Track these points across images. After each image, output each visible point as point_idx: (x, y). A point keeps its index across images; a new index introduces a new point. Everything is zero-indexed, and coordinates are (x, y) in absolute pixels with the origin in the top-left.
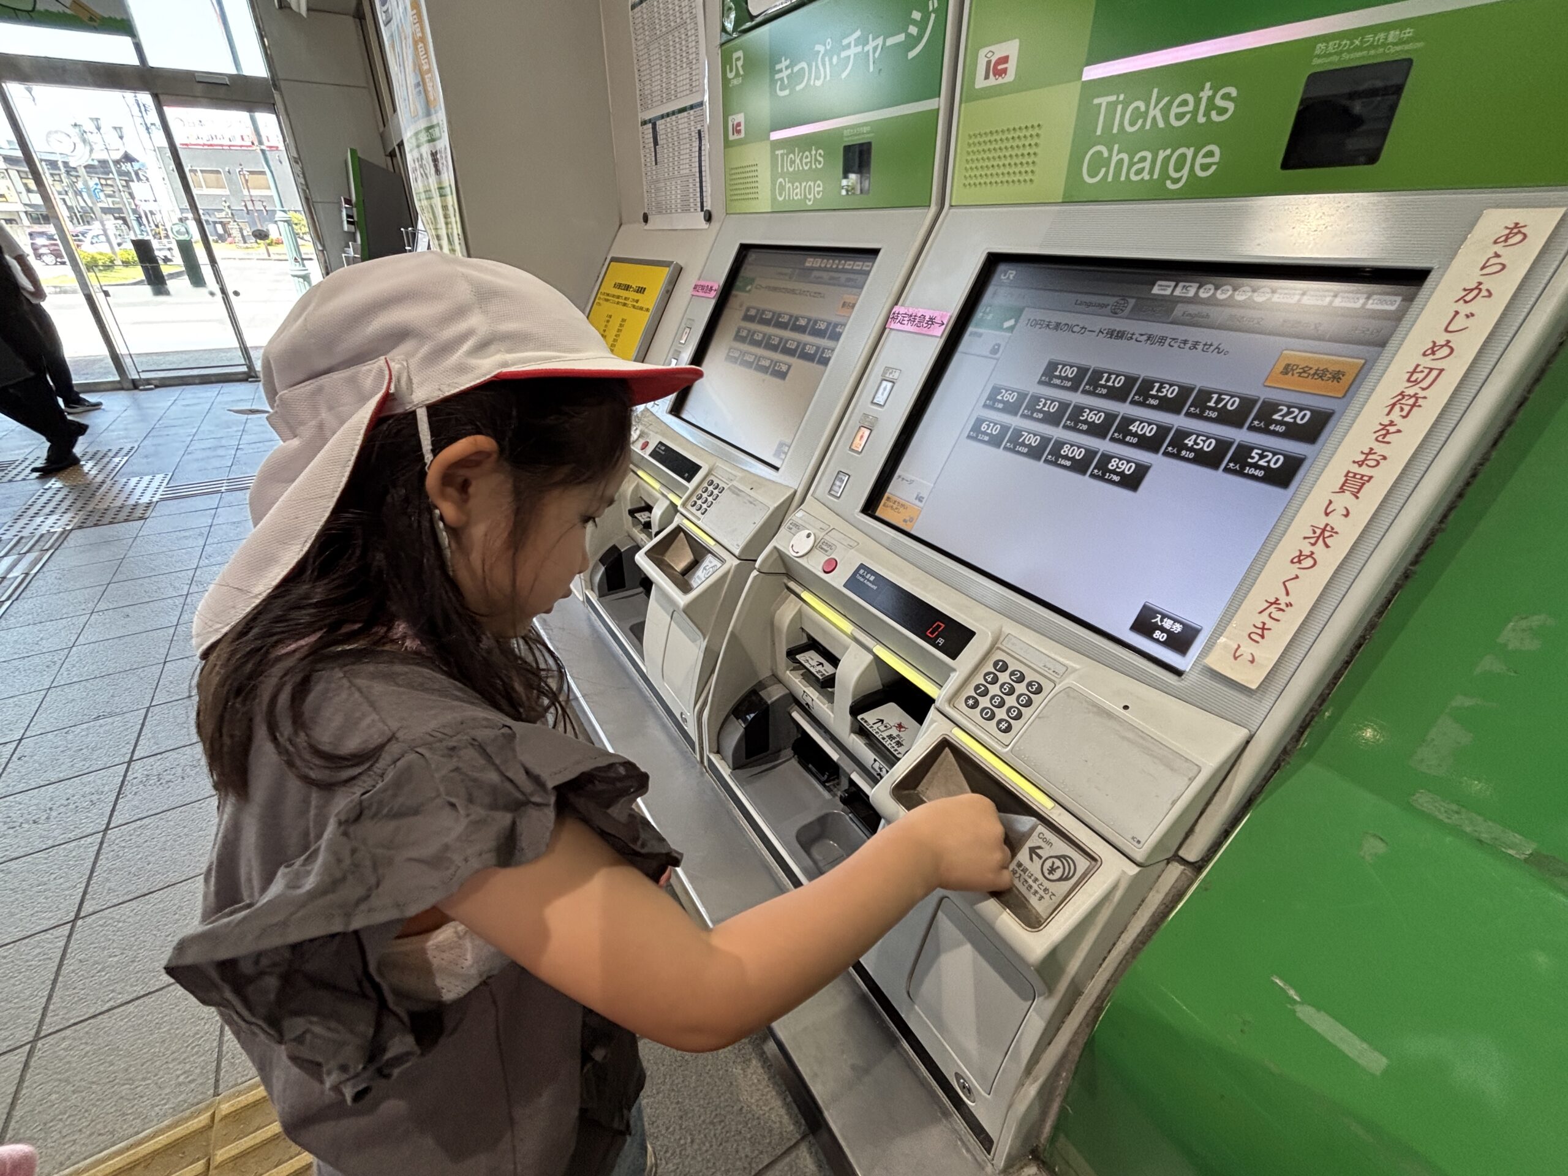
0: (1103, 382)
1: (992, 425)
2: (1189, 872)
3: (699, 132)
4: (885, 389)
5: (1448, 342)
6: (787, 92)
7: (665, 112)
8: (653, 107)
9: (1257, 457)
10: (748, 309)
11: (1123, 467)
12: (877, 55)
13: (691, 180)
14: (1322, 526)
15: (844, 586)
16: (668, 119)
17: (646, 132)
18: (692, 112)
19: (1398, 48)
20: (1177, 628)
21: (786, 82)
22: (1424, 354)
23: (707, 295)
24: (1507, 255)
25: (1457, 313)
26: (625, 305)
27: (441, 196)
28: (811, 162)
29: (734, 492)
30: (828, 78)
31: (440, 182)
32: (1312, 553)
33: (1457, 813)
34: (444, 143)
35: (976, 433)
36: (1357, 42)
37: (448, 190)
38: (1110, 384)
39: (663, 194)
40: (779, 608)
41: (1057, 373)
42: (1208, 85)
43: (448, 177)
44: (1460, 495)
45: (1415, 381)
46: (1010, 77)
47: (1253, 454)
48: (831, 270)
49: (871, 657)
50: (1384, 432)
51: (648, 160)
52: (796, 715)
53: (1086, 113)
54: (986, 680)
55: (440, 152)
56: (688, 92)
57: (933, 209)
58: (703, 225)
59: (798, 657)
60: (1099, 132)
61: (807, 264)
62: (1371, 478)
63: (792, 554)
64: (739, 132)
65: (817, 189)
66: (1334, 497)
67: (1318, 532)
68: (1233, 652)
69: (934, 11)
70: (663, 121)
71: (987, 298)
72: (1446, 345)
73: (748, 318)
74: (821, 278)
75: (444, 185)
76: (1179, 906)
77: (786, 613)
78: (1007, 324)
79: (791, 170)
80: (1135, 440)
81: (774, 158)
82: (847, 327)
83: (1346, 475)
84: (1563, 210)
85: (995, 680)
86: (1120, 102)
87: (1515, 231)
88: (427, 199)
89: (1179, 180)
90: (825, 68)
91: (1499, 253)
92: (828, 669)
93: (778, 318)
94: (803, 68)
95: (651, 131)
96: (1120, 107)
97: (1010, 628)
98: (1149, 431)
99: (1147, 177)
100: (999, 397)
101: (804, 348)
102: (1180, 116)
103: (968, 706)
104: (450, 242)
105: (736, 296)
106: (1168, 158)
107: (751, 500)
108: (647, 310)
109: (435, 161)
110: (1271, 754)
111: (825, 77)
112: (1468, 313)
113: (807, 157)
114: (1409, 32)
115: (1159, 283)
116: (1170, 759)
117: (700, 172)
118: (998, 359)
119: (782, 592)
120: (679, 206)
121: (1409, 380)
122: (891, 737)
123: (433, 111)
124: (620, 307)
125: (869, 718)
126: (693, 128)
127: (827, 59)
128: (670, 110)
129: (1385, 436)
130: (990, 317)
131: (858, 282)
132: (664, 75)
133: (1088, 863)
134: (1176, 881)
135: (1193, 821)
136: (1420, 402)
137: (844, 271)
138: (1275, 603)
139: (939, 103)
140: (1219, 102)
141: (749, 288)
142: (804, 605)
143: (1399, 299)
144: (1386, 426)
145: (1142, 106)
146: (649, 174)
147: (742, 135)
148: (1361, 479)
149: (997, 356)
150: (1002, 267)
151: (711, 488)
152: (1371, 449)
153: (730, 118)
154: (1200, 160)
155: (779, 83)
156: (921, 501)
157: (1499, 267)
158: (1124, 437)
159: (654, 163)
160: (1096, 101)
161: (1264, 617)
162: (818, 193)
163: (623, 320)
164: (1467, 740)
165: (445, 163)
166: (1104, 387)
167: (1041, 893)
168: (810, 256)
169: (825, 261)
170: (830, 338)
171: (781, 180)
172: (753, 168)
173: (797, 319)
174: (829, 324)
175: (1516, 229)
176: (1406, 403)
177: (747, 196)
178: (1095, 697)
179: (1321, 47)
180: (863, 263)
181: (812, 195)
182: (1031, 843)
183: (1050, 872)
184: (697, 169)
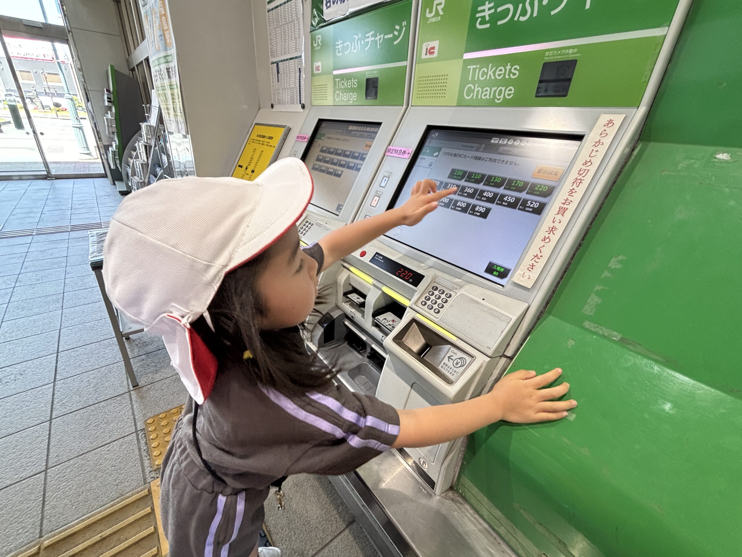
0: (473, 177)
2: (508, 360)
3: (300, 69)
4: (385, 180)
5: (590, 160)
6: (340, 54)
7: (283, 59)
8: (277, 56)
9: (530, 204)
10: (322, 147)
11: (481, 209)
12: (381, 42)
13: (295, 90)
14: (552, 227)
15: (370, 261)
16: (284, 62)
17: (273, 67)
18: (296, 60)
19: (573, 56)
20: (502, 270)
21: (340, 50)
22: (583, 165)
23: (303, 140)
24: (608, 130)
25: (593, 150)
26: (263, 144)
27: (171, 89)
28: (351, 84)
29: (318, 225)
30: (359, 50)
31: (170, 82)
32: (549, 237)
33: (598, 327)
34: (174, 64)
36: (559, 52)
37: (175, 86)
38: (476, 177)
39: (281, 95)
40: (339, 275)
41: (455, 174)
42: (509, 64)
43: (176, 80)
44: (596, 215)
45: (581, 174)
46: (435, 55)
47: (528, 203)
48: (360, 131)
49: (381, 292)
50: (571, 192)
51: (274, 80)
52: (347, 323)
53: (465, 71)
54: (429, 294)
55: (172, 68)
56: (294, 51)
57: (405, 106)
58: (301, 110)
59: (348, 296)
60: (470, 79)
61: (349, 129)
62: (567, 209)
64: (319, 70)
65: (354, 96)
66: (556, 216)
67: (551, 229)
68: (522, 275)
69: (405, 26)
70: (282, 63)
71: (427, 144)
73: (322, 151)
74: (356, 134)
75: (173, 84)
77: (342, 277)
78: (435, 154)
79: (342, 87)
80: (485, 199)
81: (335, 82)
82: (368, 155)
83: (559, 208)
84: (624, 116)
85: (433, 294)
86: (478, 68)
88: (162, 90)
89: (500, 99)
90: (358, 45)
91: (605, 129)
92: (362, 300)
93: (336, 151)
94: (348, 45)
95: (276, 67)
96: (477, 70)
97: (439, 273)
98: (490, 195)
99: (488, 98)
101: (349, 164)
102: (499, 75)
103: (422, 305)
104: (175, 111)
105: (316, 141)
106: (496, 90)
107: (326, 228)
108: (274, 147)
109: (168, 72)
110: (536, 313)
111: (358, 49)
112: (596, 150)
113: (350, 82)
114: (576, 50)
115: (493, 138)
116: (499, 317)
117: (300, 86)
118: (432, 169)
119: (341, 268)
120: (289, 101)
121: (578, 174)
122: (390, 325)
123: (168, 48)
124: (260, 145)
125: (381, 318)
126: (296, 67)
127: (359, 42)
128: (285, 58)
129: (571, 193)
130: (428, 151)
131: (372, 136)
132: (283, 42)
133: (471, 359)
134: (504, 365)
135: (509, 340)
136: (582, 181)
137: (366, 132)
138: (536, 256)
139: (407, 63)
140: (513, 71)
141: (322, 138)
142: (351, 273)
144: (572, 190)
145: (485, 70)
146: (275, 86)
147: (320, 71)
148: (564, 209)
149: (431, 167)
150: (432, 131)
151: (307, 224)
152: (567, 198)
153: (314, 63)
154: (507, 92)
155: (337, 50)
157: (606, 134)
158: (481, 198)
159: (277, 81)
160: (469, 67)
161: (533, 262)
162: (355, 98)
163: (262, 151)
164: (600, 301)
165: (174, 73)
166: (474, 178)
167: (454, 373)
168: (351, 125)
169: (358, 127)
170: (360, 160)
171: (338, 92)
172: (325, 86)
173: (345, 151)
174: (360, 154)
175: (611, 121)
176: (578, 182)
177: (322, 98)
178: (472, 297)
179: (547, 53)
180: (375, 128)
181: (352, 99)
182: (448, 355)
183: (456, 365)
184: (298, 85)
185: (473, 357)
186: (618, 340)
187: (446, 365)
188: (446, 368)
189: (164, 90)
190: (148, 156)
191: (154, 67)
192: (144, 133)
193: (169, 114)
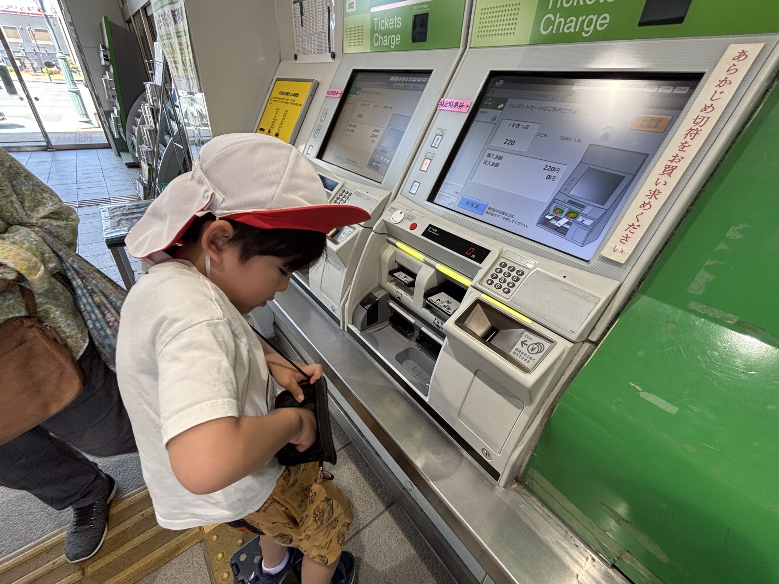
2: (592, 346)
3: (329, 8)
4: (438, 139)
5: (712, 105)
13: (323, 35)
14: (654, 190)
15: (422, 235)
17: (296, 8)
22: (701, 111)
23: (335, 96)
24: (739, 65)
25: (716, 92)
26: (287, 103)
27: (178, 37)
28: (394, 24)
29: (358, 195)
31: (177, 29)
32: (650, 202)
33: (707, 309)
34: (180, 4)
37: (183, 33)
39: (307, 43)
40: (384, 251)
43: (183, 25)
44: (712, 175)
45: (697, 123)
48: (405, 82)
49: (434, 270)
50: (683, 146)
51: (297, 24)
52: (391, 304)
54: (496, 272)
55: (178, 10)
57: (461, 49)
58: (330, 60)
59: (394, 274)
61: (391, 80)
62: (676, 167)
63: (392, 222)
64: (352, 7)
65: (397, 39)
66: (659, 177)
67: (652, 193)
68: (613, 248)
70: (306, 1)
71: (489, 94)
74: (399, 86)
75: (180, 30)
76: (589, 360)
77: (388, 253)
78: (499, 107)
79: (383, 28)
81: (373, 22)
83: (666, 167)
84: (763, 44)
85: (501, 271)
87: (742, 54)
88: (168, 39)
89: (589, 31)
91: (735, 64)
92: (410, 279)
95: (299, 7)
97: (507, 248)
99: (573, 31)
103: (488, 284)
104: (184, 64)
105: (351, 97)
107: (367, 198)
108: (301, 105)
109: (174, 15)
110: (628, 293)
112: (721, 91)
113: (392, 22)
116: (586, 297)
117: (329, 30)
118: (495, 124)
119: (385, 243)
120: (316, 50)
121: (694, 123)
122: (444, 306)
124: (284, 104)
125: (434, 298)
126: (325, 6)
129: (683, 148)
130: (491, 104)
131: (422, 86)
133: (550, 344)
134: (587, 351)
135: (595, 324)
136: (699, 132)
137: (412, 82)
138: (632, 226)
141: (358, 93)
142: (397, 249)
143: (688, 88)
144: (684, 144)
146: (298, 32)
147: (354, 9)
148: (672, 168)
149: (495, 122)
150: (497, 78)
151: (344, 194)
152: (677, 154)
154: (600, 22)
156: (457, 194)
157: (735, 70)
159: (301, 26)
161: (627, 232)
162: (398, 42)
163: (286, 111)
164: (711, 278)
165: (181, 16)
167: (528, 359)
168: (393, 75)
169: (401, 78)
171: (376, 34)
172: (360, 28)
175: (743, 53)
176: (693, 133)
177: (357, 44)
178: (550, 274)
180: (423, 78)
181: (394, 43)
182: (522, 340)
183: (532, 351)
184: (327, 29)
185: (552, 342)
186: (733, 323)
187: (520, 351)
188: (519, 354)
189: (170, 39)
190: (156, 121)
191: (157, 10)
192: (149, 94)
193: (177, 68)
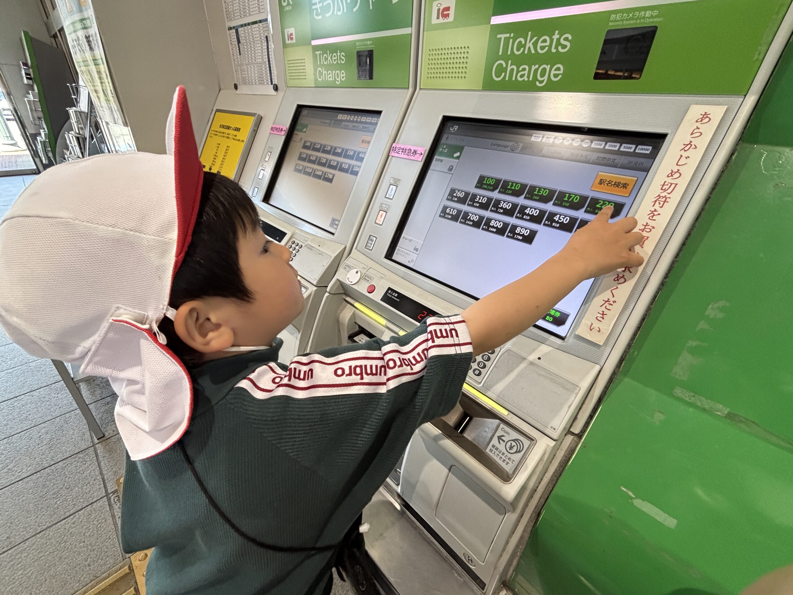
0: (509, 187)
1: (452, 209)
2: (576, 439)
3: (267, 37)
4: (392, 190)
5: (679, 170)
6: (320, 17)
7: (243, 23)
8: (235, 19)
10: (305, 142)
11: (523, 232)
13: (263, 66)
15: (381, 300)
16: (246, 28)
17: (232, 35)
18: (261, 24)
19: (651, 20)
20: (558, 315)
21: (319, 11)
22: (668, 176)
23: (280, 133)
24: (703, 128)
25: (681, 156)
26: (228, 138)
27: (96, 65)
28: (337, 59)
29: (309, 248)
30: (345, 11)
31: (94, 56)
32: (624, 276)
33: (694, 397)
34: (94, 30)
35: (444, 213)
36: (631, 15)
37: (100, 61)
38: (513, 188)
39: (246, 73)
40: (342, 312)
42: (557, 32)
43: (99, 52)
44: (684, 244)
45: (665, 189)
46: (451, 19)
48: (353, 121)
50: (652, 215)
51: (235, 52)
53: (494, 42)
55: (92, 36)
56: (257, 12)
57: (411, 90)
58: (273, 93)
59: (355, 338)
60: (501, 53)
61: (338, 118)
62: (648, 237)
63: (348, 283)
64: (292, 39)
65: (342, 75)
68: (589, 327)
70: (242, 29)
71: (444, 141)
72: (677, 172)
73: (305, 147)
74: (347, 126)
75: (97, 58)
76: (573, 457)
77: (346, 315)
78: (456, 155)
79: (326, 63)
80: (528, 218)
81: (315, 56)
82: (367, 154)
84: (726, 107)
86: (511, 38)
88: (85, 66)
89: (543, 81)
90: (343, 5)
91: (699, 127)
93: (324, 148)
94: (329, 4)
95: (235, 34)
96: (511, 40)
98: (535, 213)
99: (526, 79)
100: (455, 195)
101: (341, 165)
102: (542, 48)
104: (105, 95)
105: (297, 134)
107: (319, 252)
108: (243, 141)
109: (89, 42)
111: (343, 10)
112: (686, 156)
113: (335, 56)
114: (656, 13)
115: (534, 135)
116: (564, 384)
117: (269, 61)
118: (452, 174)
119: (343, 303)
120: (257, 80)
121: (662, 189)
123: (84, 8)
124: (225, 139)
126: (262, 35)
128: (246, 22)
129: (653, 217)
130: (446, 151)
131: (370, 129)
133: (530, 442)
134: (570, 444)
135: (576, 413)
136: (668, 200)
137: (361, 122)
138: (608, 301)
139: (411, 31)
140: (562, 41)
141: (304, 130)
142: (356, 310)
143: (652, 148)
144: (653, 212)
145: (522, 40)
146: (236, 60)
147: (294, 41)
149: (452, 172)
150: (450, 124)
151: (294, 246)
152: (647, 223)
153: (286, 30)
154: (553, 72)
155: (315, 11)
156: (417, 251)
157: (699, 134)
158: (523, 216)
159: (238, 54)
160: (499, 36)
161: (603, 308)
162: (343, 78)
163: (228, 147)
164: (695, 362)
165: (96, 44)
166: (510, 189)
167: (507, 460)
168: (341, 113)
169: (349, 116)
170: (356, 160)
171: (320, 69)
172: (302, 61)
173: (335, 148)
174: (355, 152)
175: (705, 115)
176: (661, 200)
177: (300, 77)
178: (523, 354)
179: (613, 16)
180: (372, 118)
181: (339, 79)
182: (498, 434)
183: (510, 449)
184: (267, 60)
185: (533, 440)
186: (724, 415)
187: (497, 449)
188: (497, 452)
189: (87, 66)
190: (83, 151)
191: (70, 34)
192: (74, 121)
193: (99, 98)
